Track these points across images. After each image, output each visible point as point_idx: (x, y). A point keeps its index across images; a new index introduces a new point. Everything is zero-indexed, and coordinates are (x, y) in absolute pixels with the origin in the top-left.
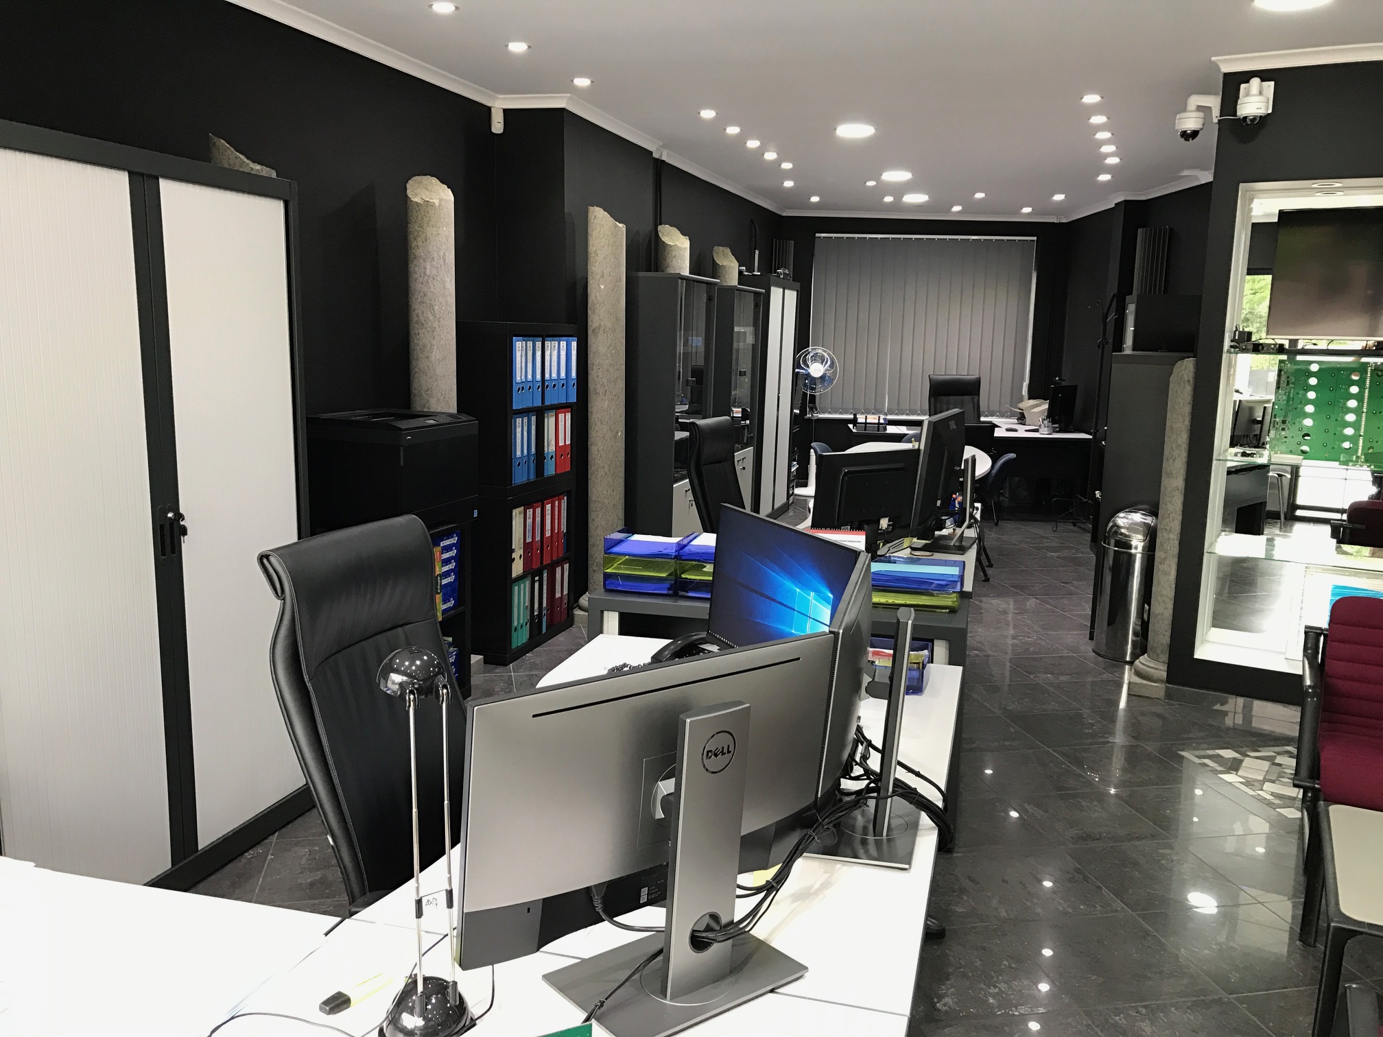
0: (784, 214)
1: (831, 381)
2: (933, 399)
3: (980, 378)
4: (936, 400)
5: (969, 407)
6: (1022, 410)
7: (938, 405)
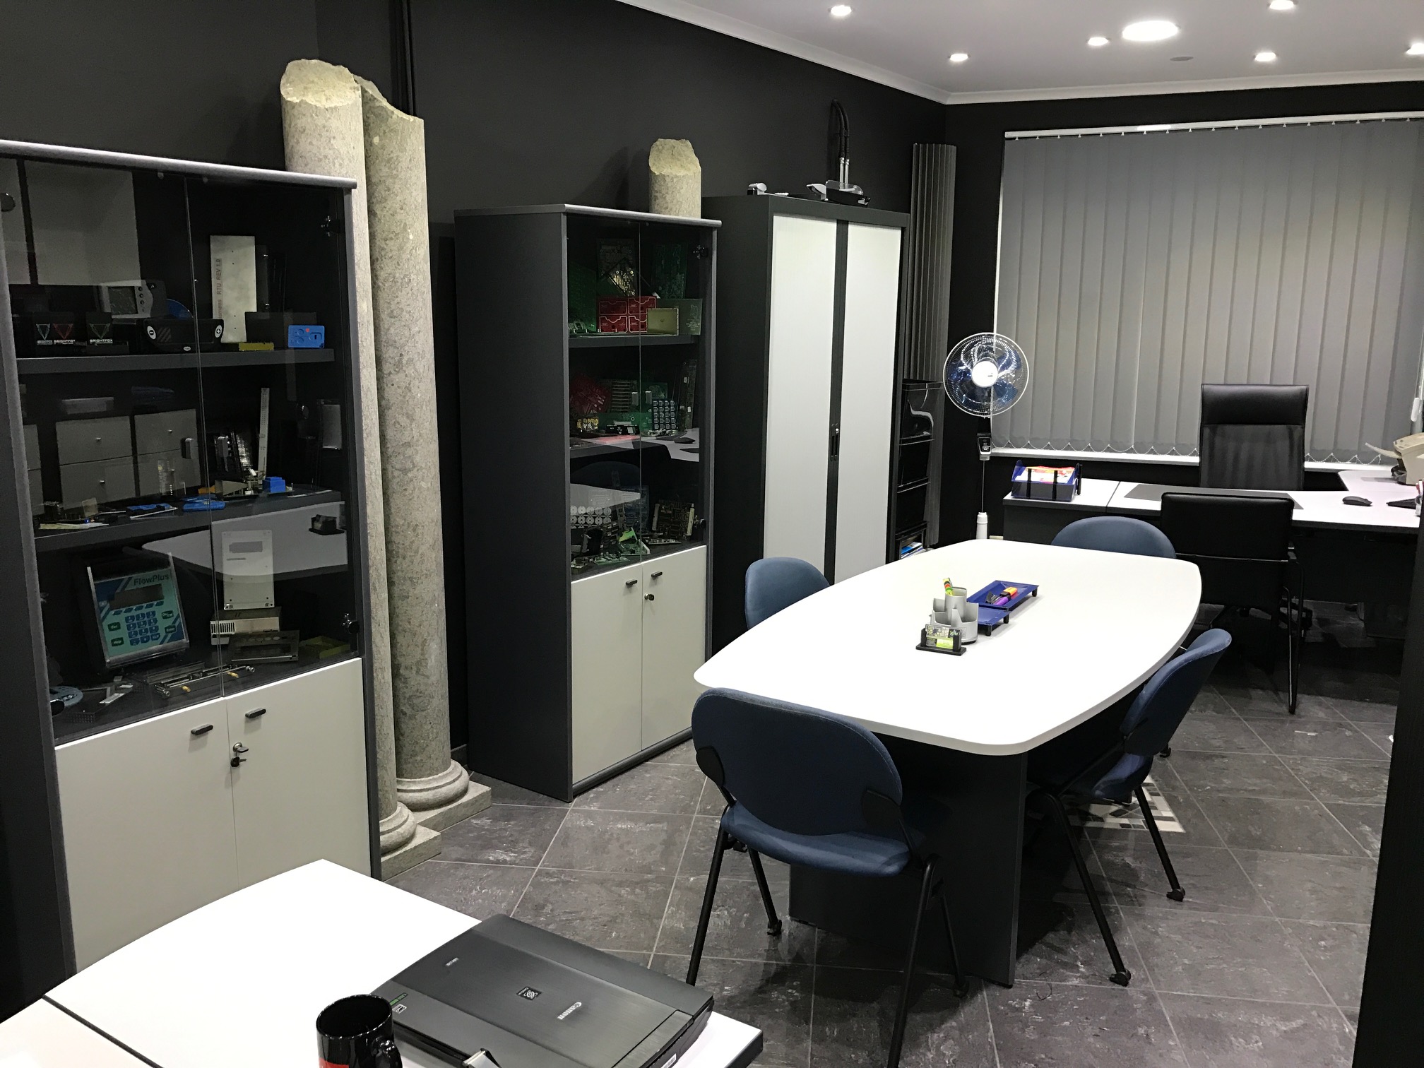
0: (949, 102)
1: (1014, 393)
2: (1207, 431)
3: (1307, 390)
4: (1214, 432)
5: (1283, 446)
6: (1399, 454)
7: (1218, 440)
